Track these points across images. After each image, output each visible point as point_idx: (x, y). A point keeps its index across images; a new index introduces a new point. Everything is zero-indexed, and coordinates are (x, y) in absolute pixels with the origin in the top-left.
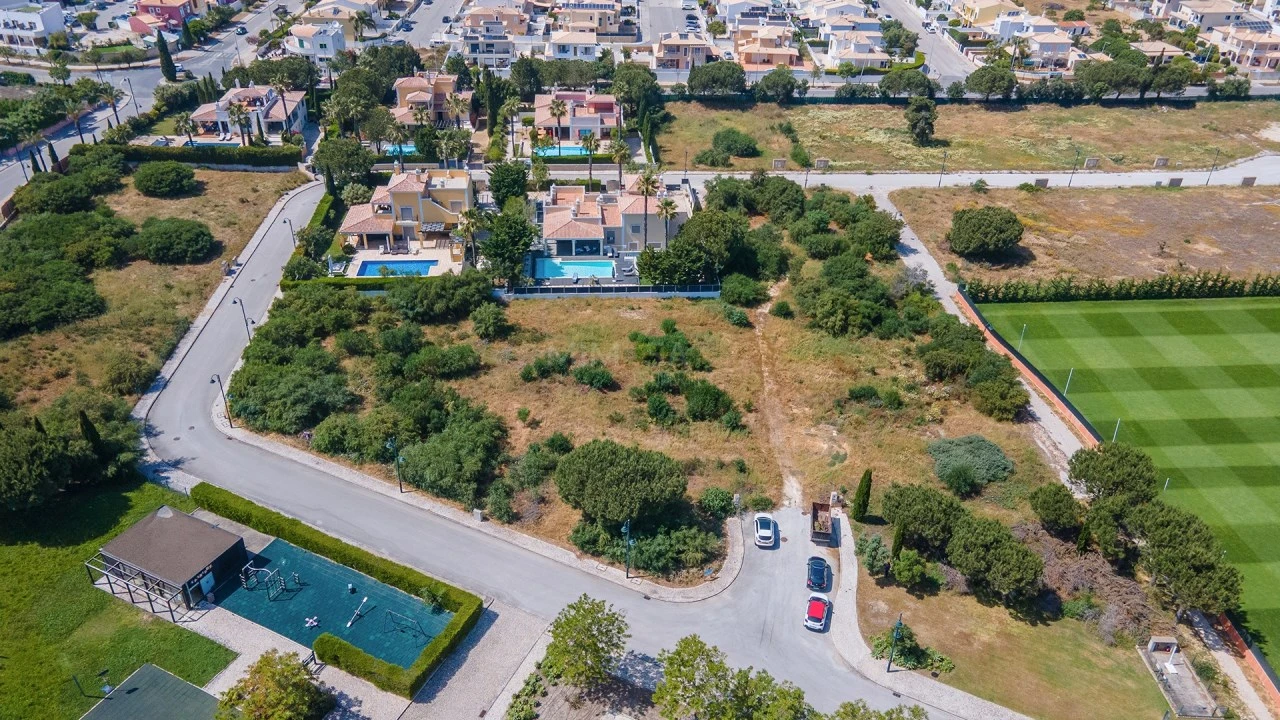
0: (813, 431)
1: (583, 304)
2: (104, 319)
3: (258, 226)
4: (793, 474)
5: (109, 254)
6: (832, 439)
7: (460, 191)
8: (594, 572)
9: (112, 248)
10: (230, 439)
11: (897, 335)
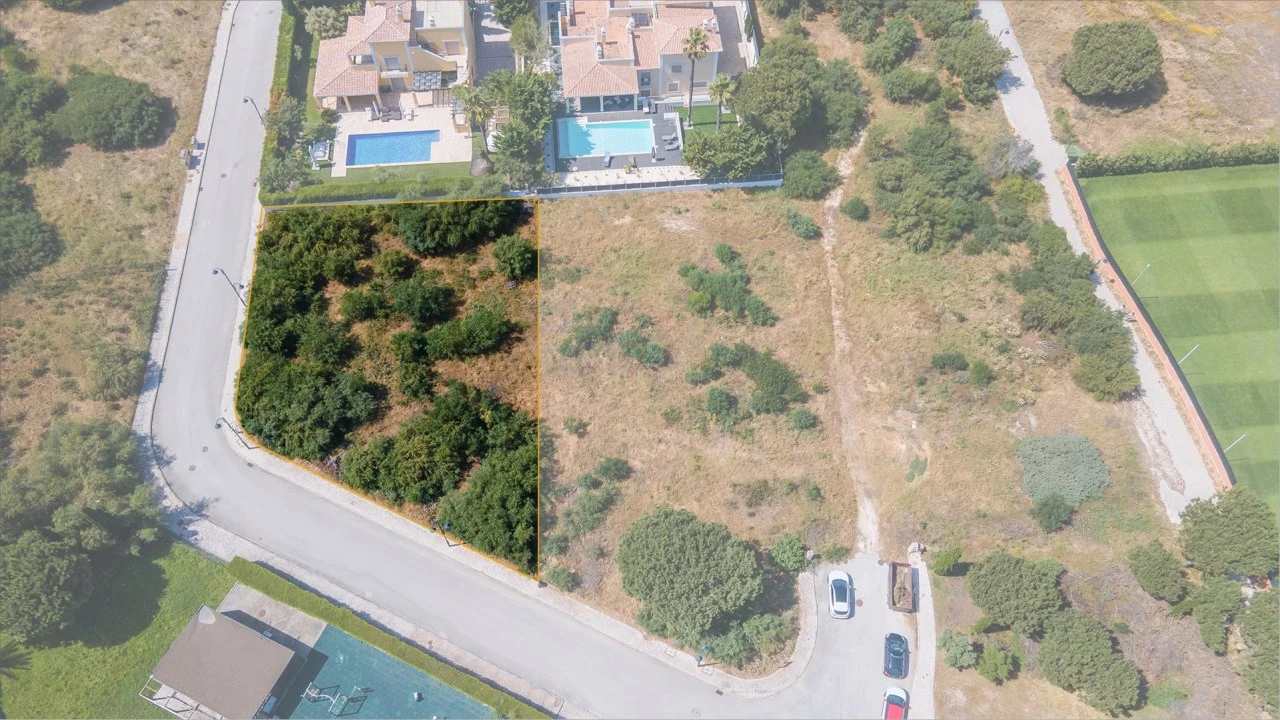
0: (890, 421)
1: (620, 205)
2: (64, 266)
3: (208, 65)
4: (869, 494)
5: (40, 149)
6: (911, 435)
7: (456, 30)
8: (662, 658)
9: (40, 138)
10: (250, 465)
11: (989, 246)
